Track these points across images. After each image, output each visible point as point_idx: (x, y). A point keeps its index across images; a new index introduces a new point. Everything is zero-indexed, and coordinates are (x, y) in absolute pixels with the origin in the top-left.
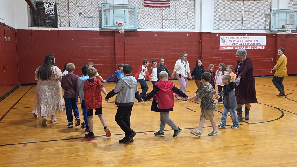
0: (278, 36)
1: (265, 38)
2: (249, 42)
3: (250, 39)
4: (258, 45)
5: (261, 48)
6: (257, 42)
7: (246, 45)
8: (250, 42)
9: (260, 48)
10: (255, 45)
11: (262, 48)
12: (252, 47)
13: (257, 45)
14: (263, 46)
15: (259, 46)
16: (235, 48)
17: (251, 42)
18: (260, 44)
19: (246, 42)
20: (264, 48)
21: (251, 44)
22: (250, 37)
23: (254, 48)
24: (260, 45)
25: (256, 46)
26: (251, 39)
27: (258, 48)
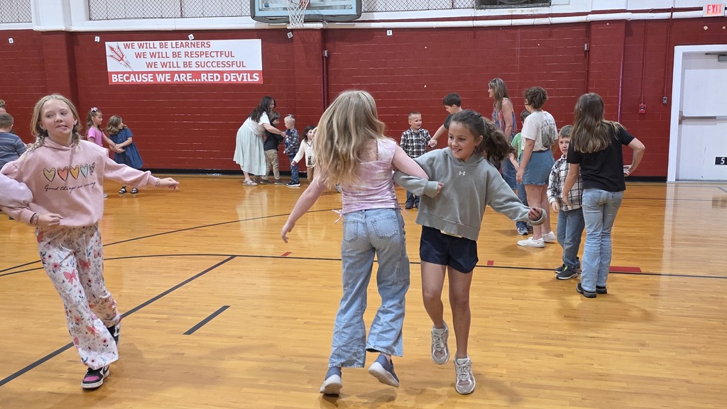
1: (257, 44)
2: (203, 59)
3: (204, 50)
4: (235, 68)
5: (247, 79)
6: (230, 59)
7: (194, 69)
8: (206, 60)
9: (245, 80)
10: (226, 69)
11: (252, 78)
12: (215, 75)
13: (231, 69)
14: (252, 72)
15: (240, 72)
16: (159, 80)
17: (211, 59)
18: (242, 64)
19: (194, 60)
20: (257, 79)
21: (209, 64)
22: (205, 41)
23: (222, 79)
24: (241, 69)
25: (230, 72)
26: (207, 49)
27: (237, 80)
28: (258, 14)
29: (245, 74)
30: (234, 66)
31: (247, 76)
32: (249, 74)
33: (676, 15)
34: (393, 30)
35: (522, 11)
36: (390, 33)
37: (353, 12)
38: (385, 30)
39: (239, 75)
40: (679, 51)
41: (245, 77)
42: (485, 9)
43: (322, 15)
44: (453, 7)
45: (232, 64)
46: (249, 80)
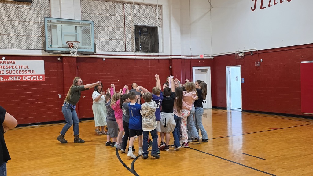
0: (64, 60)
1: (42, 63)
2: (11, 69)
3: (11, 65)
4: (29, 74)
6: (27, 69)
7: (5, 74)
8: (13, 70)
9: (35, 79)
10: (24, 74)
11: (39, 78)
12: (18, 77)
13: (27, 74)
14: (39, 76)
15: (32, 76)
17: (15, 70)
18: (33, 72)
19: (5, 70)
20: (41, 78)
21: (14, 72)
22: (12, 61)
23: (22, 79)
24: (33, 74)
25: (26, 76)
26: (13, 65)
27: (31, 79)
28: (48, 49)
29: (35, 77)
30: (29, 73)
31: (36, 77)
32: (37, 77)
33: (193, 58)
34: (106, 58)
35: (150, 54)
36: (104, 60)
37: (93, 50)
38: (102, 58)
39: (32, 77)
40: (194, 68)
41: (35, 78)
42: (138, 52)
44: (126, 51)
45: (28, 72)
46: (37, 79)
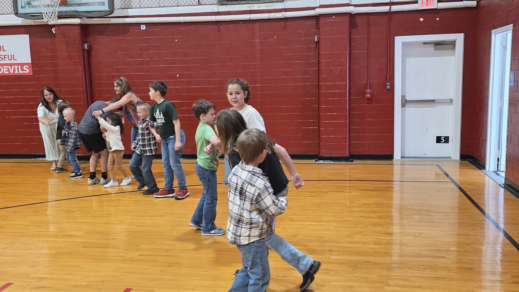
1: (25, 38)
4: (7, 61)
5: (18, 71)
6: (2, 53)
9: (16, 72)
11: (22, 70)
13: (3, 62)
14: (22, 65)
15: (11, 65)
18: (13, 57)
20: (27, 71)
24: (12, 62)
25: (3, 65)
27: (10, 72)
28: (21, 11)
29: (16, 67)
30: (7, 59)
31: (18, 68)
32: (20, 67)
33: (395, 8)
34: (146, 24)
35: (259, 7)
36: (143, 27)
37: (106, 8)
38: (139, 24)
39: (11, 67)
40: (399, 41)
41: (16, 70)
42: (226, 4)
43: (78, 12)
44: (199, 4)
45: (5, 58)
46: (20, 72)
